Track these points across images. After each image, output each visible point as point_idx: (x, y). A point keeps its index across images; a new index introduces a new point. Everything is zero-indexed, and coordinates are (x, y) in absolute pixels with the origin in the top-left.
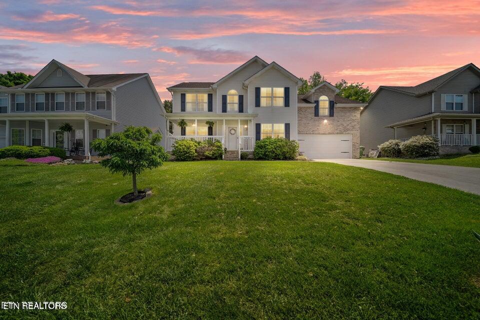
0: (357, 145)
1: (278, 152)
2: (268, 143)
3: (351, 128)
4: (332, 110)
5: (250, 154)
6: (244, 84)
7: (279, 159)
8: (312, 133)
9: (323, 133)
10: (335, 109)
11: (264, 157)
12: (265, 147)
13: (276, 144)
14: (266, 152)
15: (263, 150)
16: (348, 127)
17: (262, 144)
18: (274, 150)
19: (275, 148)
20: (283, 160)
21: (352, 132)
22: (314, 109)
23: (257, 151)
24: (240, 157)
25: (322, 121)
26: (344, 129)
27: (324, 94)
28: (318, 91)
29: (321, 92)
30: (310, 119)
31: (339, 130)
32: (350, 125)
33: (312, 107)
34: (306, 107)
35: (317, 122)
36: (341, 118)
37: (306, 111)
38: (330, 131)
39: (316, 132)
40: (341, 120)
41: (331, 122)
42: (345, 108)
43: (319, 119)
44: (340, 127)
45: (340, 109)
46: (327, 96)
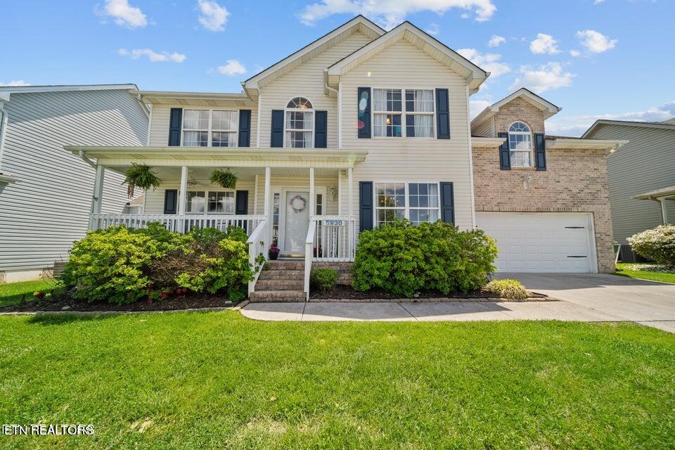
0: (607, 239)
1: (438, 271)
2: (402, 242)
3: (590, 197)
4: (541, 156)
5: (344, 272)
6: (326, 75)
7: (437, 293)
8: (496, 209)
9: (522, 208)
10: (547, 153)
11: (389, 286)
12: (391, 253)
13: (430, 244)
14: (396, 270)
15: (386, 265)
16: (582, 195)
17: (383, 243)
18: (423, 264)
19: (427, 260)
20: (450, 295)
21: (592, 208)
22: (497, 152)
23: (366, 266)
24: (307, 289)
25: (519, 181)
26: (571, 200)
27: (520, 117)
28: (506, 110)
29: (513, 113)
30: (491, 175)
31: (560, 202)
32: (587, 191)
33: (494, 148)
34: (477, 148)
35: (506, 183)
36: (564, 173)
37: (481, 157)
38: (540, 205)
39: (507, 207)
40: (563, 178)
41: (541, 182)
42: (570, 149)
43: (512, 177)
44: (564, 196)
45: (560, 154)
46: (526, 122)
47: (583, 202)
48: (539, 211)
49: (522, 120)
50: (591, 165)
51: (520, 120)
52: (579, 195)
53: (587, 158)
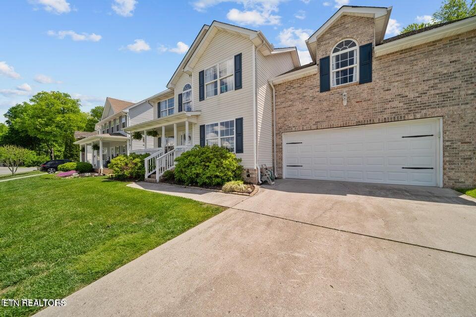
8: (314, 127)
9: (340, 123)
16: (424, 98)
21: (441, 111)
22: (318, 77)
25: (338, 99)
26: (405, 106)
27: (344, 36)
28: (329, 35)
29: (336, 35)
30: (311, 99)
31: (389, 111)
32: (432, 92)
33: (315, 74)
34: (300, 79)
35: (325, 103)
36: (398, 79)
37: (302, 86)
38: (361, 118)
39: (325, 125)
40: (396, 84)
41: (365, 95)
42: (411, 48)
43: (332, 96)
44: (396, 103)
45: (395, 58)
46: (352, 38)
47: (424, 106)
48: (359, 124)
49: (347, 38)
50: (446, 59)
51: (344, 38)
52: (418, 100)
53: (438, 51)
